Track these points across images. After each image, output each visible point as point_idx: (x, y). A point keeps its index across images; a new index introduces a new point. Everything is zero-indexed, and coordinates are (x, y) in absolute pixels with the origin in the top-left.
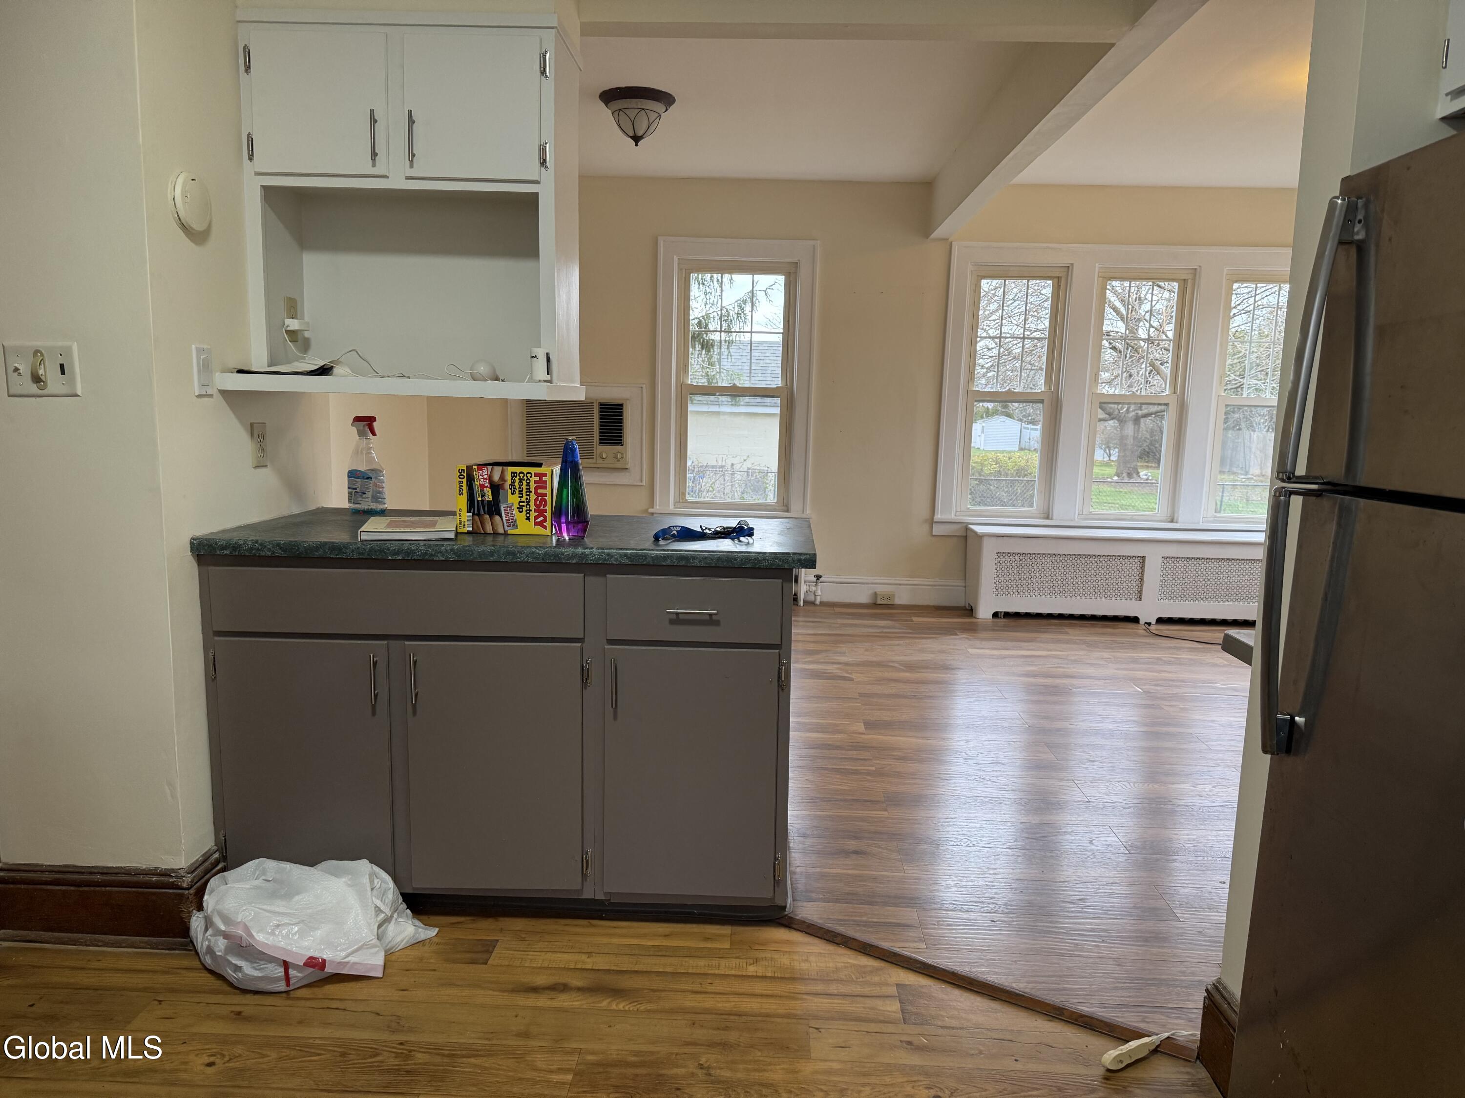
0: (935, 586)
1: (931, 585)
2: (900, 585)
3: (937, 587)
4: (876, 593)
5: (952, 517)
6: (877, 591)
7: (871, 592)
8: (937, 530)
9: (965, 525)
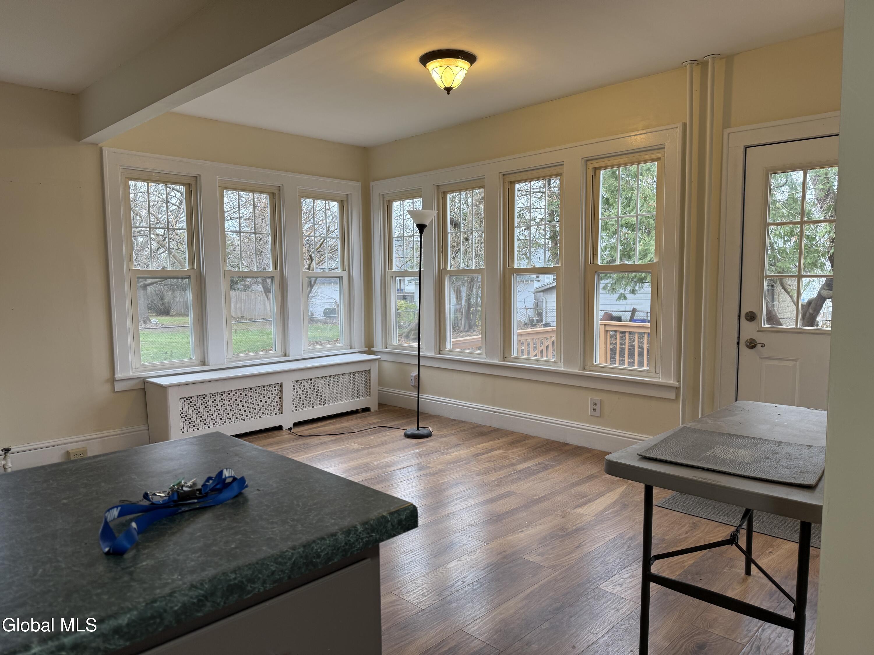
0: (122, 434)
1: (119, 434)
2: (90, 440)
3: (125, 435)
4: (67, 451)
5: (130, 374)
6: (68, 450)
7: (63, 451)
8: (118, 387)
9: (143, 379)
